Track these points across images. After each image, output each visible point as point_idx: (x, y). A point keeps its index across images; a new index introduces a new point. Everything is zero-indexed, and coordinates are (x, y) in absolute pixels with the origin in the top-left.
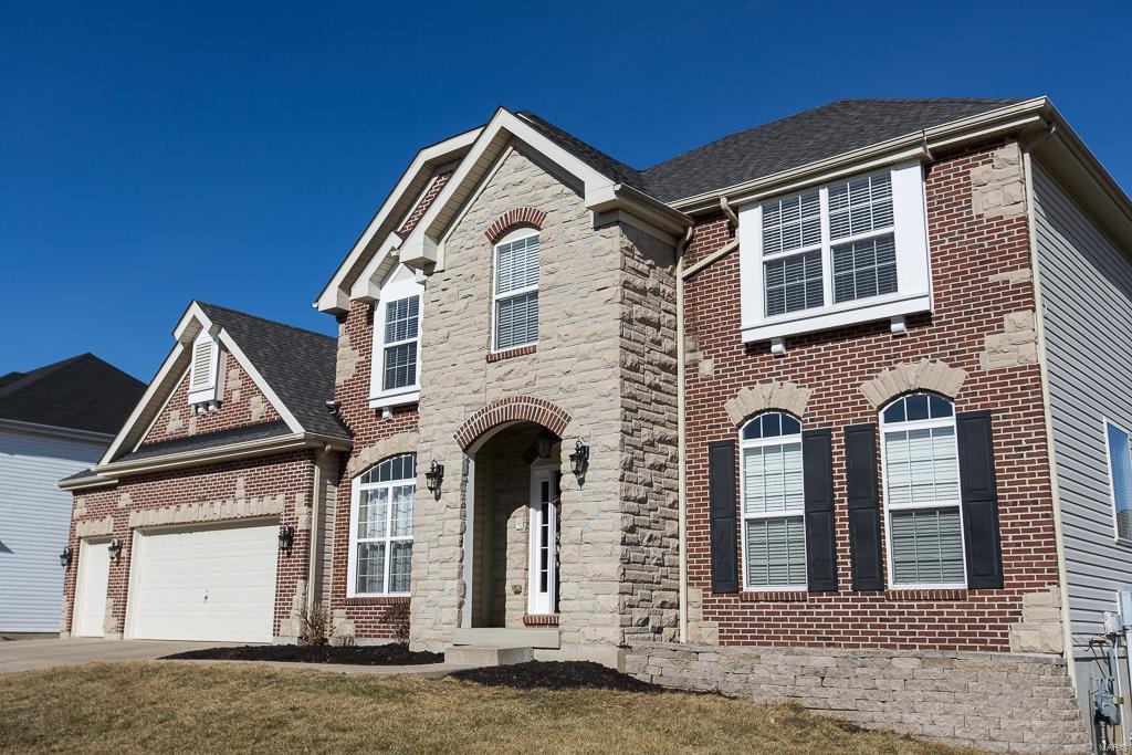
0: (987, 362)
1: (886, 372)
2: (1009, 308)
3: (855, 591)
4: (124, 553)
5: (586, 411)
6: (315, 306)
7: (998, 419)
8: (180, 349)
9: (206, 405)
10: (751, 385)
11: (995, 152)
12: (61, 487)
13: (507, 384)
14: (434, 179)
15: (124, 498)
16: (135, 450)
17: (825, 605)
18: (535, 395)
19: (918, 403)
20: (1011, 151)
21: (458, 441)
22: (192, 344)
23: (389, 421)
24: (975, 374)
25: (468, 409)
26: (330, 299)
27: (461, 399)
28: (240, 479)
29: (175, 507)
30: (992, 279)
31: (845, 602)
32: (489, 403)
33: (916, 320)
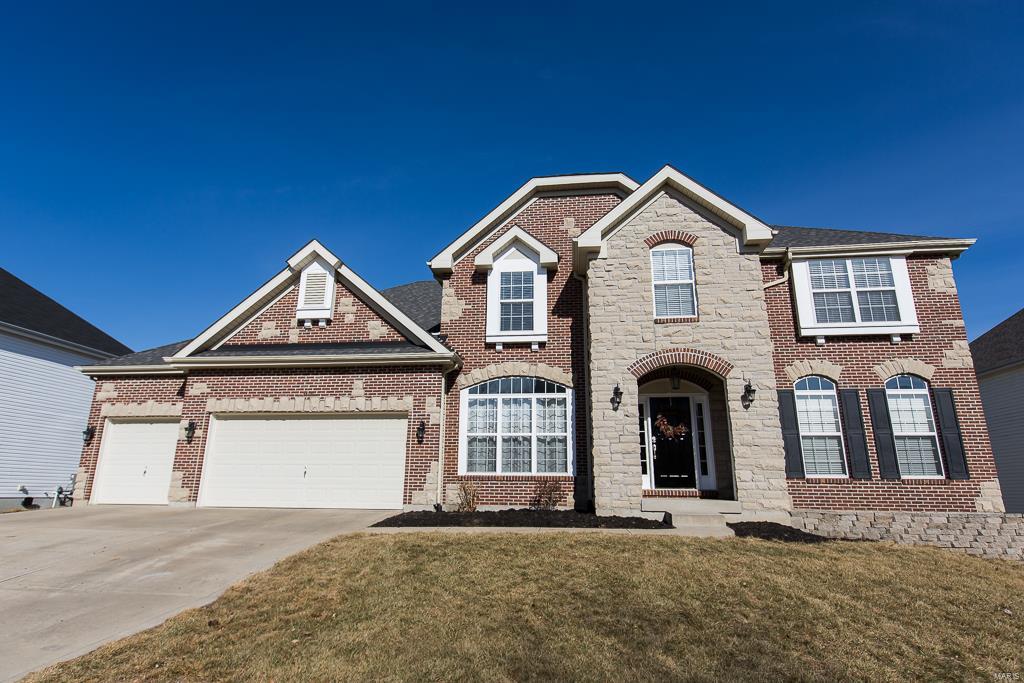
0: (946, 364)
1: (888, 362)
2: (954, 339)
3: (882, 479)
4: (198, 433)
5: (747, 363)
6: (428, 263)
7: (956, 393)
8: (286, 274)
9: (315, 322)
10: (802, 360)
11: (939, 260)
12: (83, 372)
13: (674, 339)
14: (534, 199)
15: (197, 387)
16: (214, 348)
17: (863, 487)
18: (702, 349)
19: (907, 380)
20: (947, 261)
21: (632, 373)
22: (300, 272)
23: (500, 352)
24: (940, 369)
25: (639, 352)
26: (443, 260)
27: (631, 345)
28: (359, 383)
29: (272, 399)
30: (943, 322)
31: (876, 485)
32: (659, 349)
33: (906, 337)
